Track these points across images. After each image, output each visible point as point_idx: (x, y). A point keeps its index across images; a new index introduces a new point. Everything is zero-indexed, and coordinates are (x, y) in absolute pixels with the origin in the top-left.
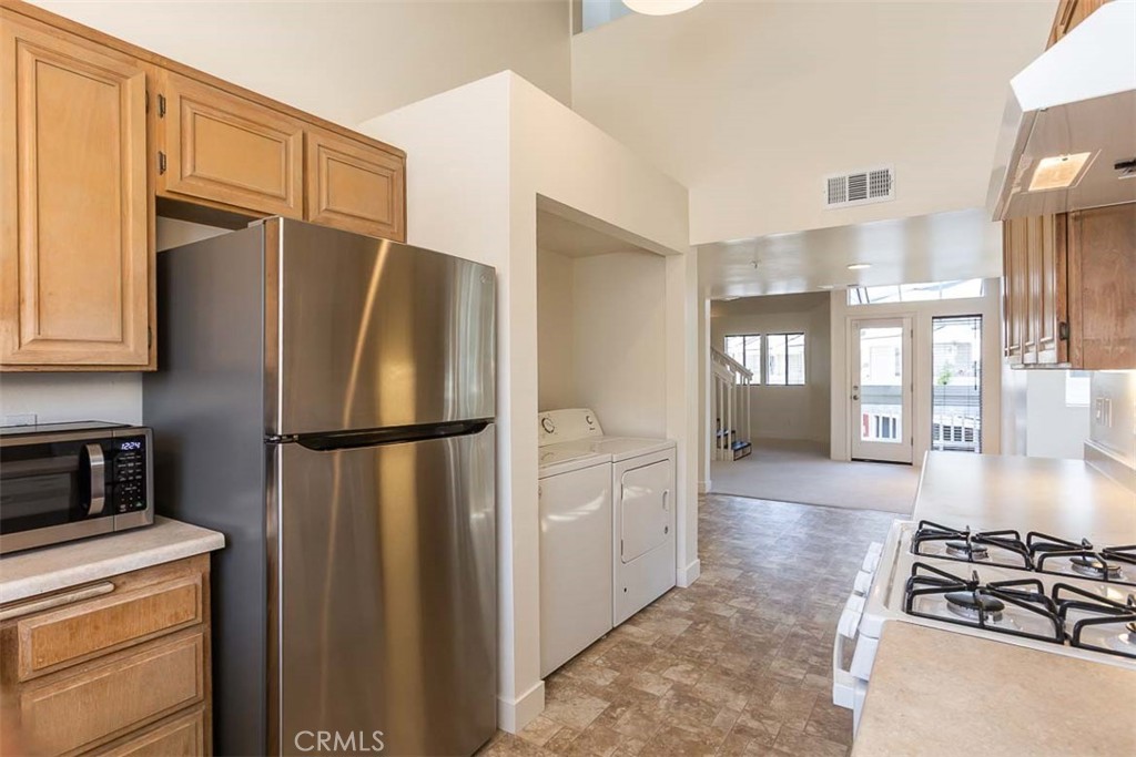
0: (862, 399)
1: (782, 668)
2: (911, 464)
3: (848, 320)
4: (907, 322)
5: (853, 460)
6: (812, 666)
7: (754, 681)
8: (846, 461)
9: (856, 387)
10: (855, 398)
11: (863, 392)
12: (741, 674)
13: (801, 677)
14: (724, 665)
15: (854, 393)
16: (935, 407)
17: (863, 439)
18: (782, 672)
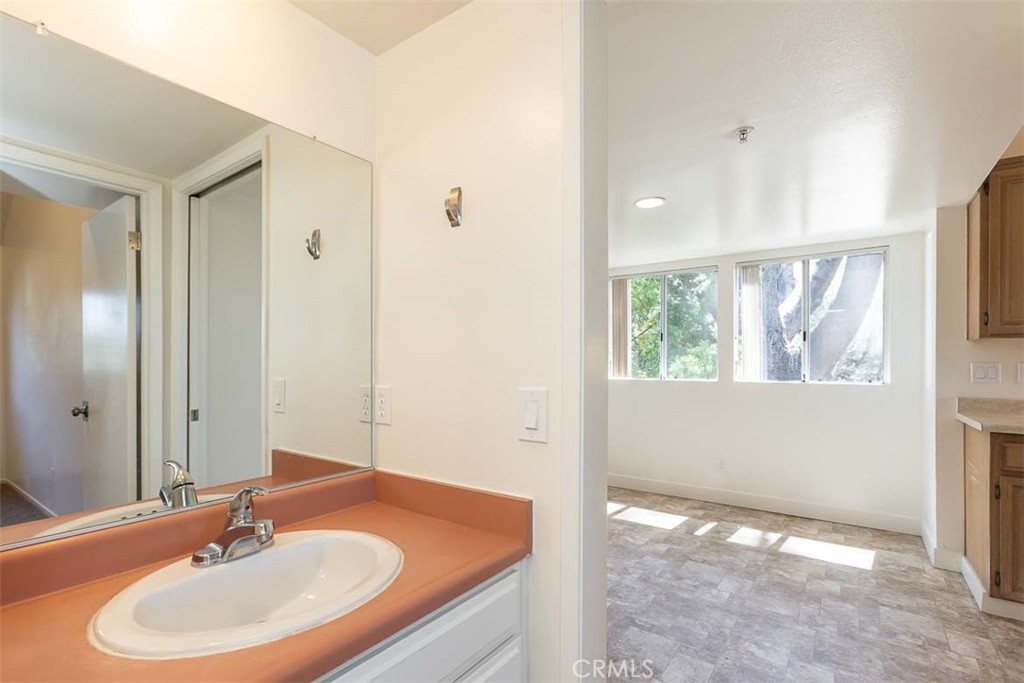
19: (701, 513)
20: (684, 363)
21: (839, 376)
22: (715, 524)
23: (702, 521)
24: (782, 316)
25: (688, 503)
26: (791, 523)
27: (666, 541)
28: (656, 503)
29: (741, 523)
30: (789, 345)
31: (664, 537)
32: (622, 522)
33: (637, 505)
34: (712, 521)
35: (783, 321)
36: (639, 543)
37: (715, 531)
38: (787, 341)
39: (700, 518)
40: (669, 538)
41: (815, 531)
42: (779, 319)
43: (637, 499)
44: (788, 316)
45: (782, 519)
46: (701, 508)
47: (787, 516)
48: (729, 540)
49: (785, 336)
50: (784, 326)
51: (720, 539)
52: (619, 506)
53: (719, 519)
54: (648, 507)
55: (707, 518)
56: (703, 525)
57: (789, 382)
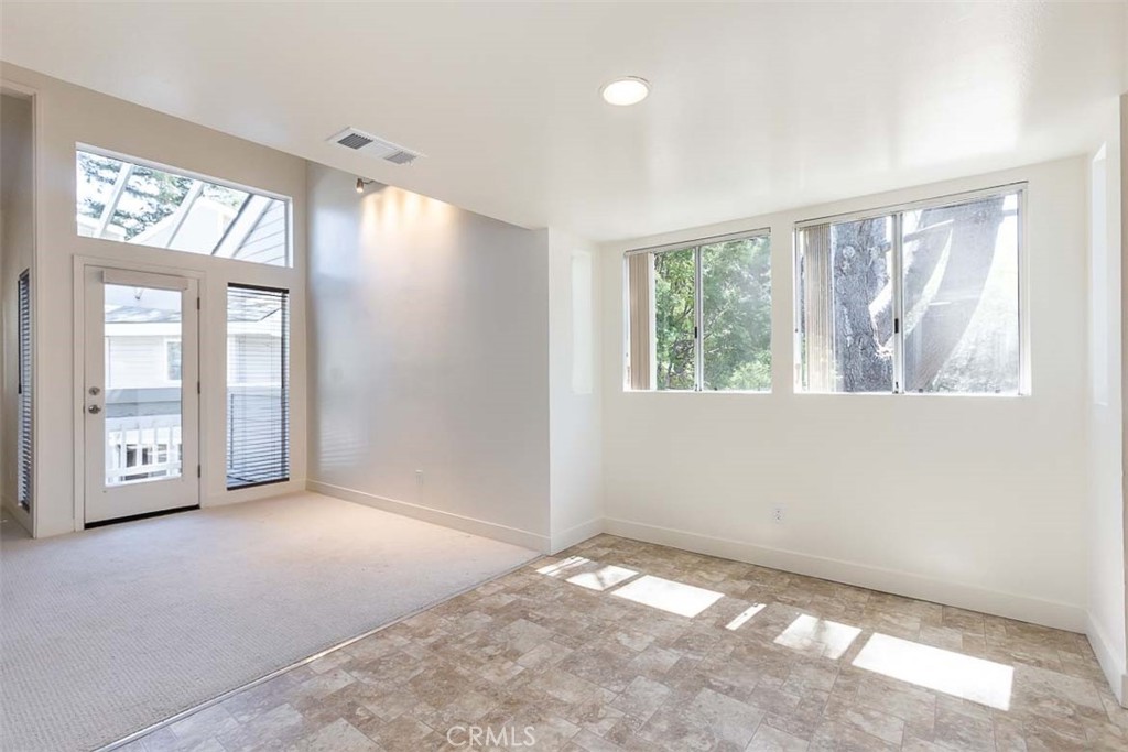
2: (198, 507)
5: (88, 526)
8: (73, 534)
9: (96, 391)
10: (93, 409)
15: (91, 400)
19: (744, 586)
20: (749, 371)
21: (941, 386)
22: (762, 606)
23: (745, 603)
24: (872, 316)
25: (731, 569)
26: (879, 607)
27: (681, 643)
28: (684, 568)
29: (803, 606)
30: (881, 349)
31: (675, 635)
32: (623, 604)
33: (656, 571)
34: (759, 602)
35: (874, 321)
36: (637, 646)
37: (760, 622)
38: (880, 346)
39: (743, 596)
40: (686, 636)
41: (913, 623)
42: (869, 319)
43: (660, 560)
44: (879, 316)
45: (864, 598)
46: (748, 577)
47: (873, 592)
48: (779, 640)
49: (876, 339)
50: (875, 326)
51: (765, 639)
52: (627, 573)
53: (770, 599)
54: (671, 577)
55: (750, 597)
56: (746, 608)
57: (862, 393)
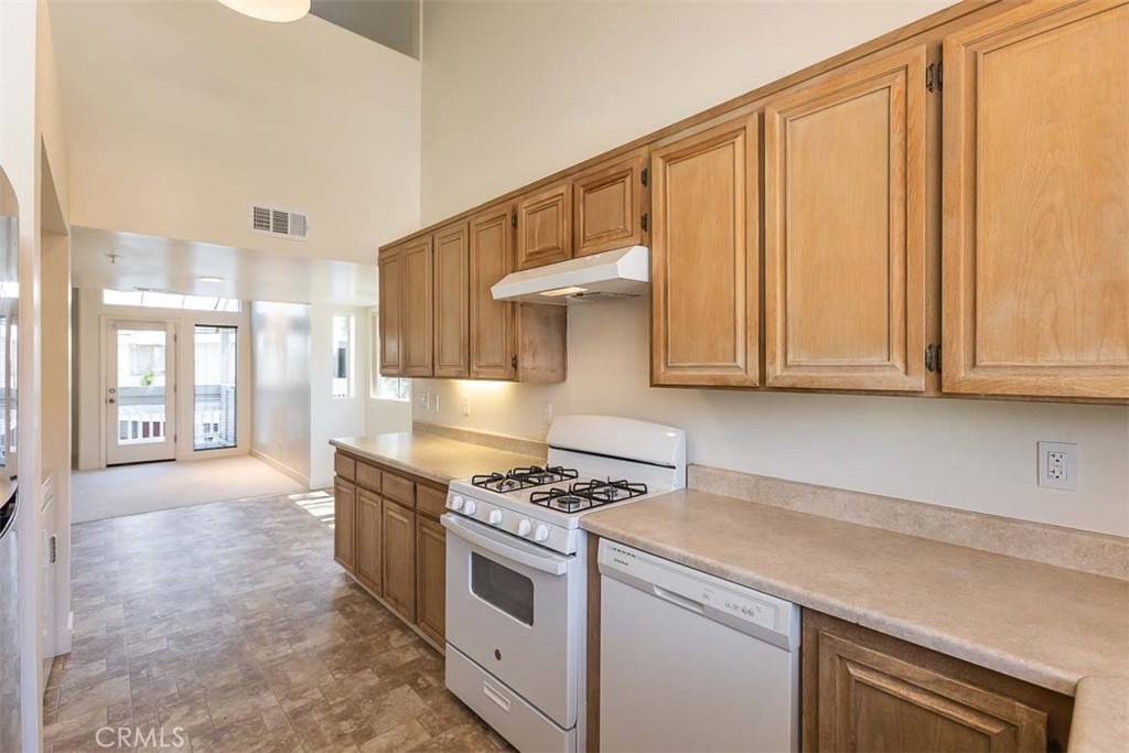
0: (119, 401)
1: (268, 655)
2: (174, 460)
3: (103, 320)
4: (171, 327)
5: (109, 466)
6: (289, 640)
7: (260, 678)
8: (100, 469)
9: (113, 391)
10: (112, 401)
11: (120, 393)
12: (242, 681)
13: (291, 651)
14: (219, 685)
15: (111, 396)
16: (197, 404)
17: (121, 442)
18: (272, 657)
